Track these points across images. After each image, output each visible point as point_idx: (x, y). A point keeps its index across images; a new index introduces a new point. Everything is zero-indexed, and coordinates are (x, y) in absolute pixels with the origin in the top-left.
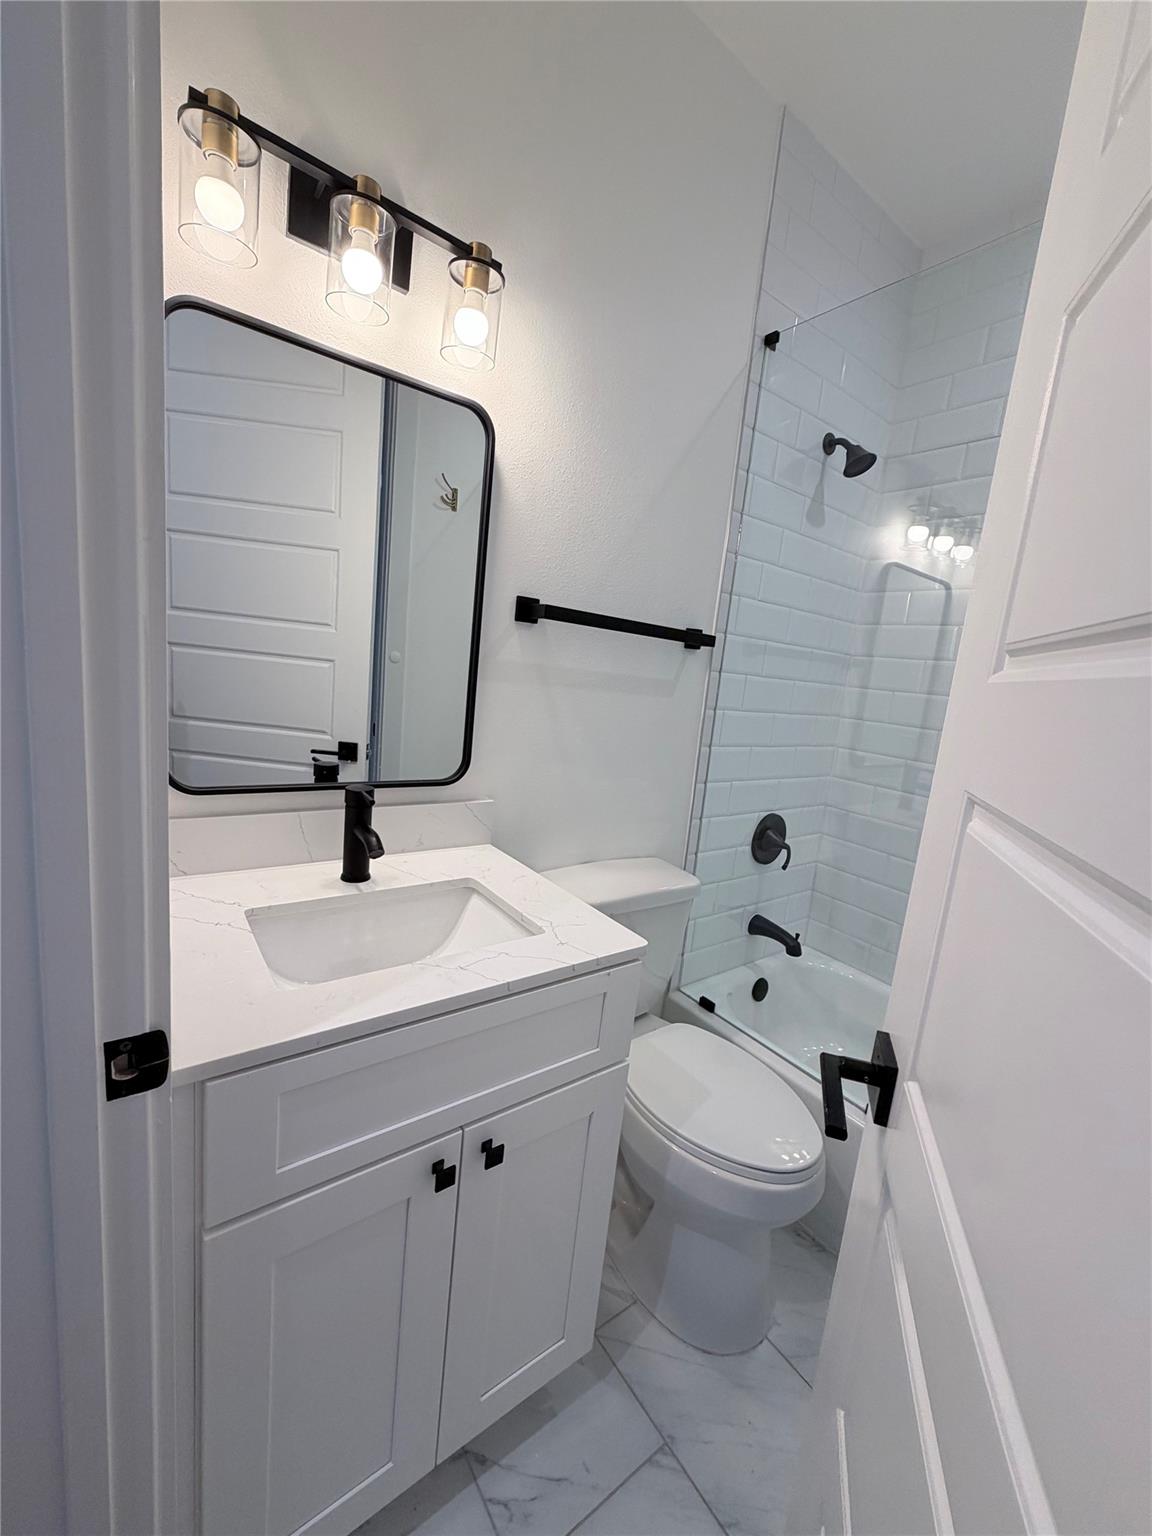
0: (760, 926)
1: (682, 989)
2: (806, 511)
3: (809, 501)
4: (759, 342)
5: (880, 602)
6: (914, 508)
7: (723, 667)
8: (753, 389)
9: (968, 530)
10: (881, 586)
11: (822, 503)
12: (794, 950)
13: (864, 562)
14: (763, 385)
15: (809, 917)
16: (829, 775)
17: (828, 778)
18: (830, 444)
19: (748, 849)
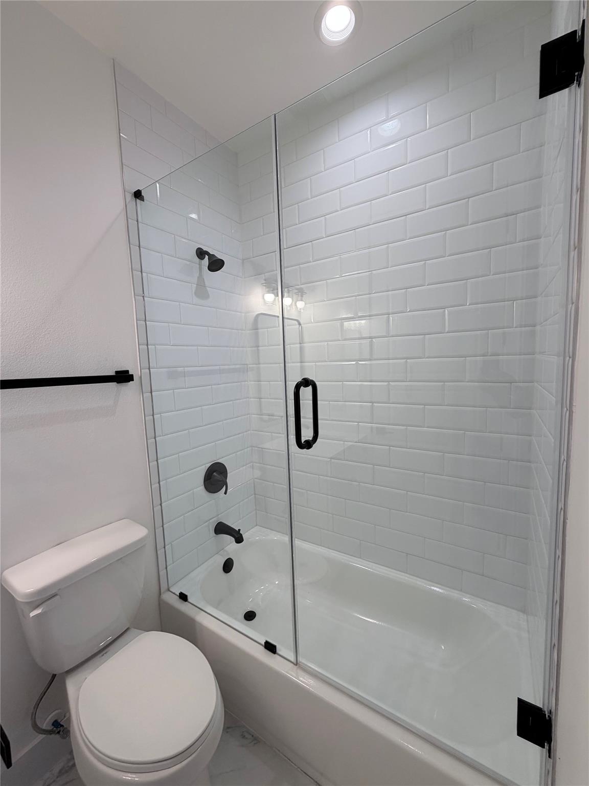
0: (221, 529)
1: (171, 590)
2: (194, 291)
3: (195, 285)
4: (130, 197)
5: (257, 335)
6: (264, 284)
7: (153, 389)
8: (133, 223)
9: (300, 293)
10: (255, 327)
11: (205, 286)
12: (239, 539)
13: (243, 314)
14: (140, 220)
15: (256, 510)
16: (249, 431)
17: (249, 432)
18: (201, 254)
19: (203, 487)
